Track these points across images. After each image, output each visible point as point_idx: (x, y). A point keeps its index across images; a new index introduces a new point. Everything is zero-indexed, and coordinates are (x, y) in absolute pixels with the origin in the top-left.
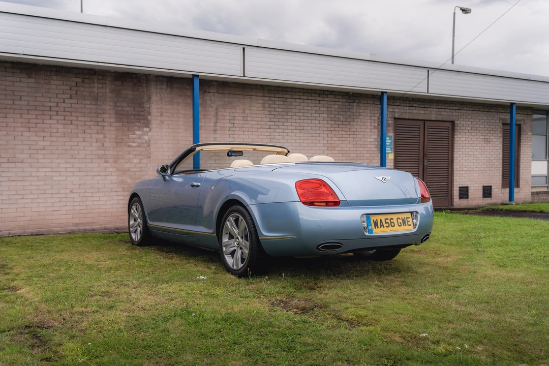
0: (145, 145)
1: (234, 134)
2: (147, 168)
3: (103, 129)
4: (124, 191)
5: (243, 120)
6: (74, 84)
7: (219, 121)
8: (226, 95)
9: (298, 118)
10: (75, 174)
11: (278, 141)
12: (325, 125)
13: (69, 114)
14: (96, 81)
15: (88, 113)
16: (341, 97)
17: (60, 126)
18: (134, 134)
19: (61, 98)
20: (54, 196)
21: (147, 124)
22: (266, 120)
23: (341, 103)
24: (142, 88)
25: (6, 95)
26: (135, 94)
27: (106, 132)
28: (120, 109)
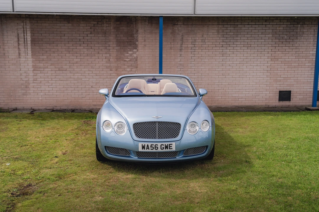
0: (135, 60)
1: (195, 52)
3: (109, 51)
5: (202, 42)
6: (93, 25)
7: (184, 43)
8: (189, 26)
9: (246, 38)
10: (94, 77)
11: (229, 55)
12: (269, 43)
13: (90, 43)
14: (105, 22)
15: (100, 42)
16: (286, 21)
17: (85, 50)
18: (128, 53)
19: (85, 34)
20: (83, 89)
21: (136, 47)
22: (219, 41)
23: (286, 26)
24: (132, 25)
25: (57, 34)
26: (128, 29)
27: (111, 52)
28: (119, 38)
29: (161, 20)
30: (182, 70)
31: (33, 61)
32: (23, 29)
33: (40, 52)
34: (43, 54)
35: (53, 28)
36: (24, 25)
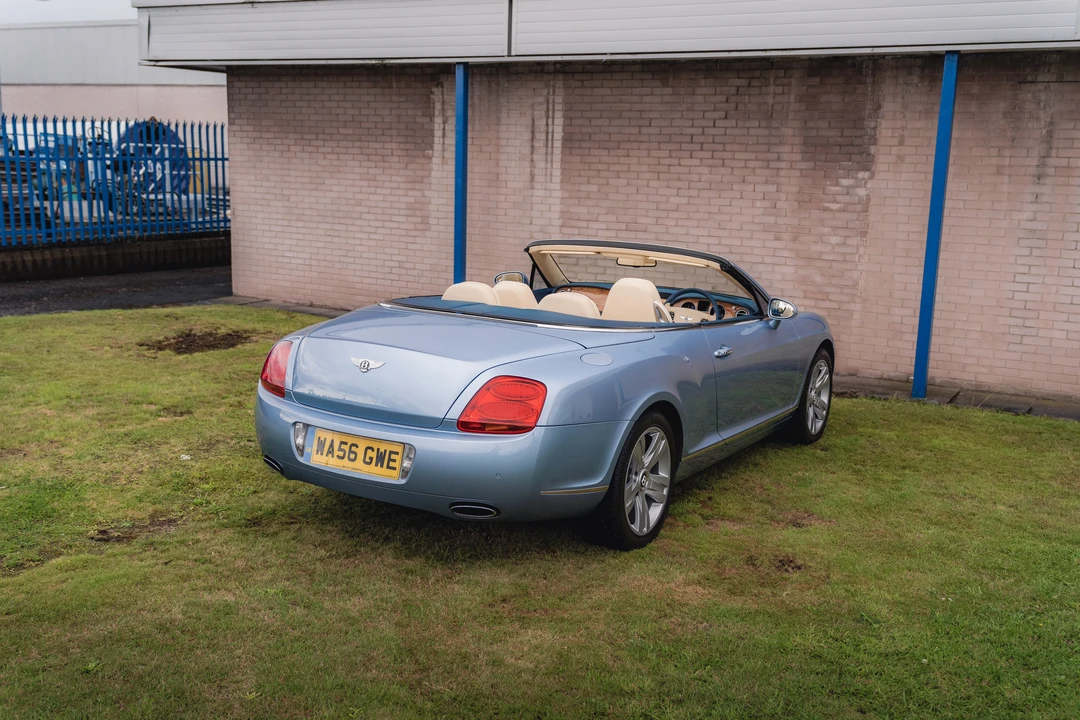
0: (859, 207)
2: (857, 256)
3: (778, 175)
4: (805, 297)
6: (733, 90)
13: (720, 147)
14: (772, 81)
15: (753, 144)
17: (705, 170)
18: (837, 185)
19: (710, 119)
21: (867, 163)
24: (862, 86)
25: (630, 119)
26: (846, 100)
27: (782, 180)
28: (813, 133)
29: (950, 67)
30: (1036, 252)
31: (562, 198)
32: (545, 106)
33: (582, 173)
34: (589, 178)
35: (621, 102)
36: (548, 94)
